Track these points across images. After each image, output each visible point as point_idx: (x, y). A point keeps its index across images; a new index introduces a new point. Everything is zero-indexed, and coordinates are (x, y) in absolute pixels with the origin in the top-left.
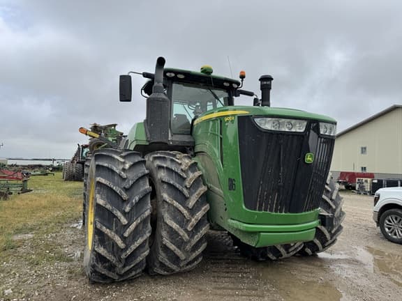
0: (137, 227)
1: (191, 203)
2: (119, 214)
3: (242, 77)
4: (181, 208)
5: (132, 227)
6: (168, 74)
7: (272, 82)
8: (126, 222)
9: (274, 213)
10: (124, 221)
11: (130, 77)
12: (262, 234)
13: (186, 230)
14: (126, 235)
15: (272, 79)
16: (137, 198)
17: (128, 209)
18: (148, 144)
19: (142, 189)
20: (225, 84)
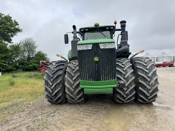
0: (55, 86)
1: (74, 79)
2: (49, 82)
3: (115, 23)
4: (70, 80)
5: (54, 86)
6: (82, 30)
7: (126, 23)
8: (52, 84)
9: (88, 81)
10: (51, 84)
11: (67, 35)
12: (85, 89)
13: (72, 88)
14: (52, 88)
15: (126, 22)
16: (55, 77)
17: (52, 80)
18: (72, 58)
19: (58, 74)
20: (107, 28)
